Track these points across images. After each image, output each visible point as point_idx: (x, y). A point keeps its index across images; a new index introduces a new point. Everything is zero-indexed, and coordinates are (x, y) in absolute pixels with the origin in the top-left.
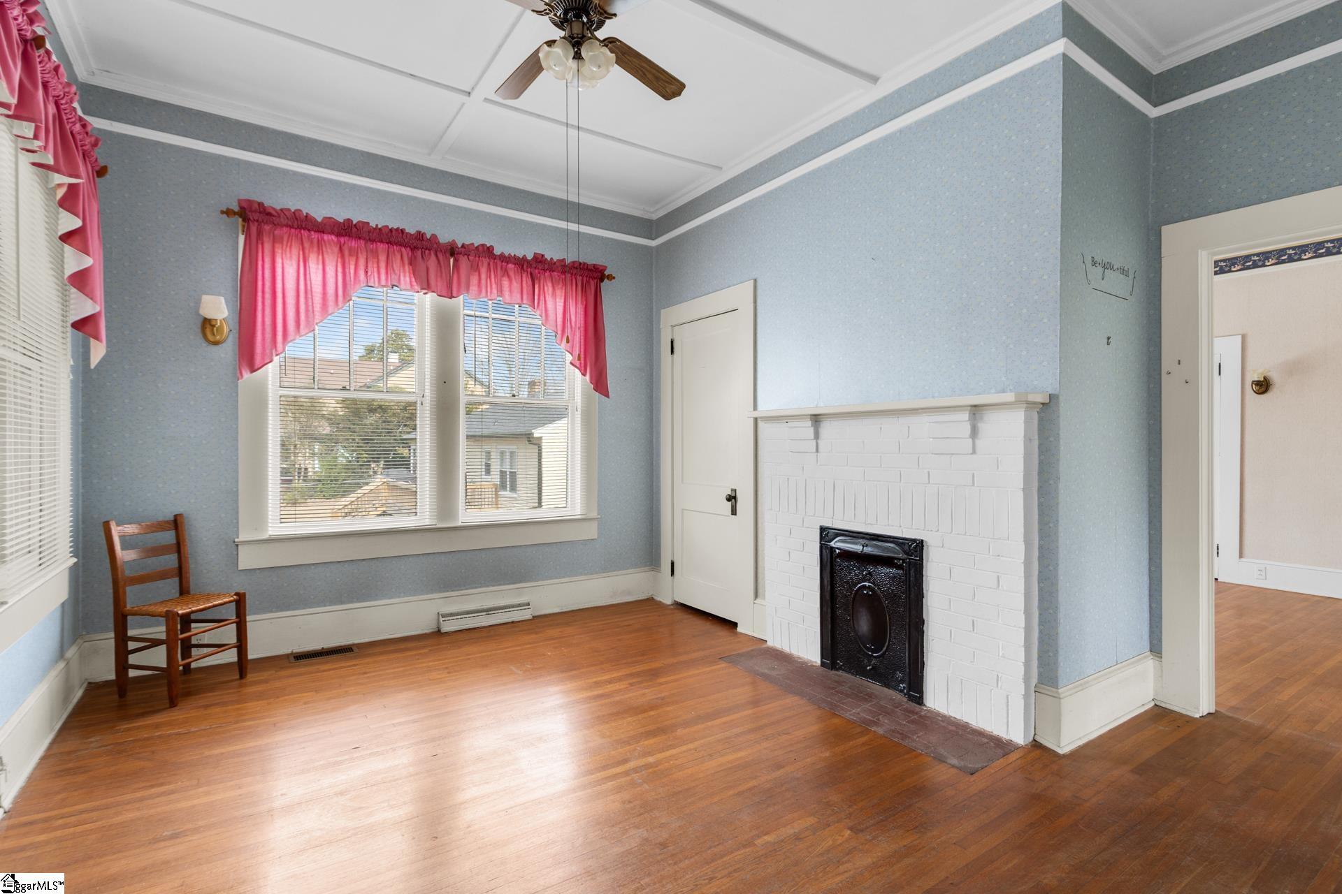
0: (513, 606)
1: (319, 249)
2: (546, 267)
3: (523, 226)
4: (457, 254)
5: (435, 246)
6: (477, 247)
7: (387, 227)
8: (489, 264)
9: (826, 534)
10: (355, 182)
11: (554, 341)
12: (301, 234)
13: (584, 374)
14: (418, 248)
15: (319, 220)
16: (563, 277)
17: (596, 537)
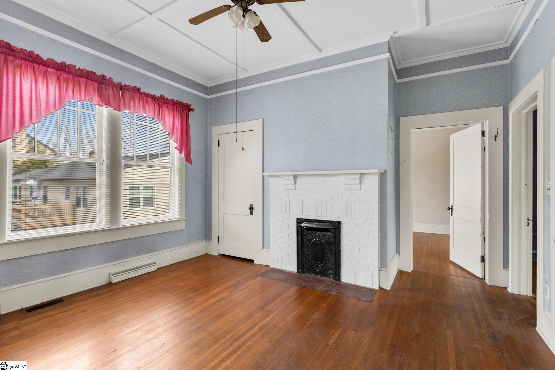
0: (148, 265)
1: (44, 75)
2: (166, 102)
3: (153, 81)
4: (123, 89)
5: (112, 83)
6: (133, 87)
7: (86, 69)
8: (139, 96)
9: (299, 221)
10: (65, 42)
11: (168, 137)
12: (34, 66)
13: (181, 153)
14: (102, 83)
15: (45, 59)
16: (173, 107)
17: (184, 228)
